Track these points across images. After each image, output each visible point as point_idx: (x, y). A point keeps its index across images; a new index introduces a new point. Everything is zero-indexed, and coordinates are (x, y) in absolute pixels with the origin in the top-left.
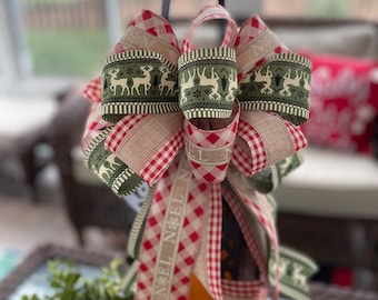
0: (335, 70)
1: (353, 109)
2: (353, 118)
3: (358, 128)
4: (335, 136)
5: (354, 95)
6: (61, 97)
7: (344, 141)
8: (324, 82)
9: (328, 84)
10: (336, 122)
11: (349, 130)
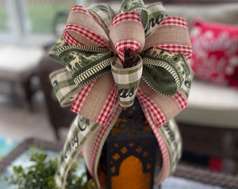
0: (217, 32)
1: (227, 58)
2: (227, 64)
3: (230, 70)
4: (215, 75)
5: (228, 49)
6: (46, 48)
7: (220, 79)
8: (209, 40)
9: (212, 42)
10: (216, 66)
11: (224, 71)
